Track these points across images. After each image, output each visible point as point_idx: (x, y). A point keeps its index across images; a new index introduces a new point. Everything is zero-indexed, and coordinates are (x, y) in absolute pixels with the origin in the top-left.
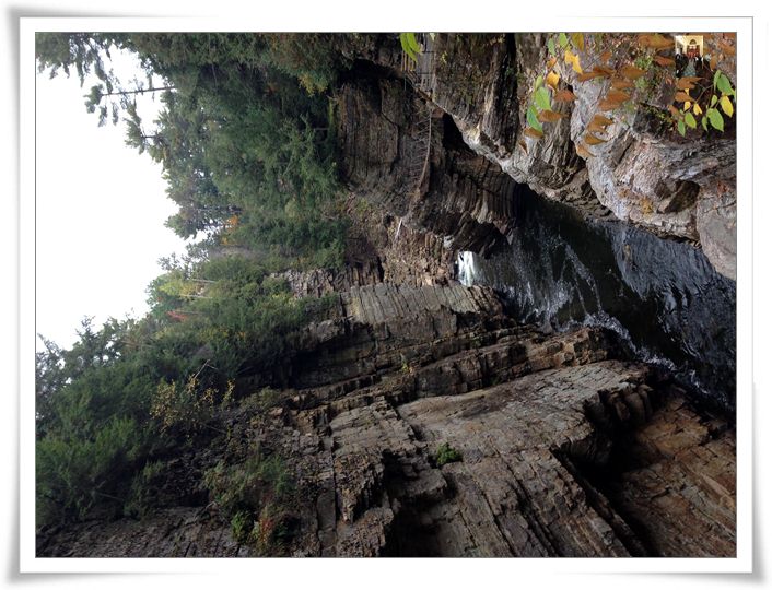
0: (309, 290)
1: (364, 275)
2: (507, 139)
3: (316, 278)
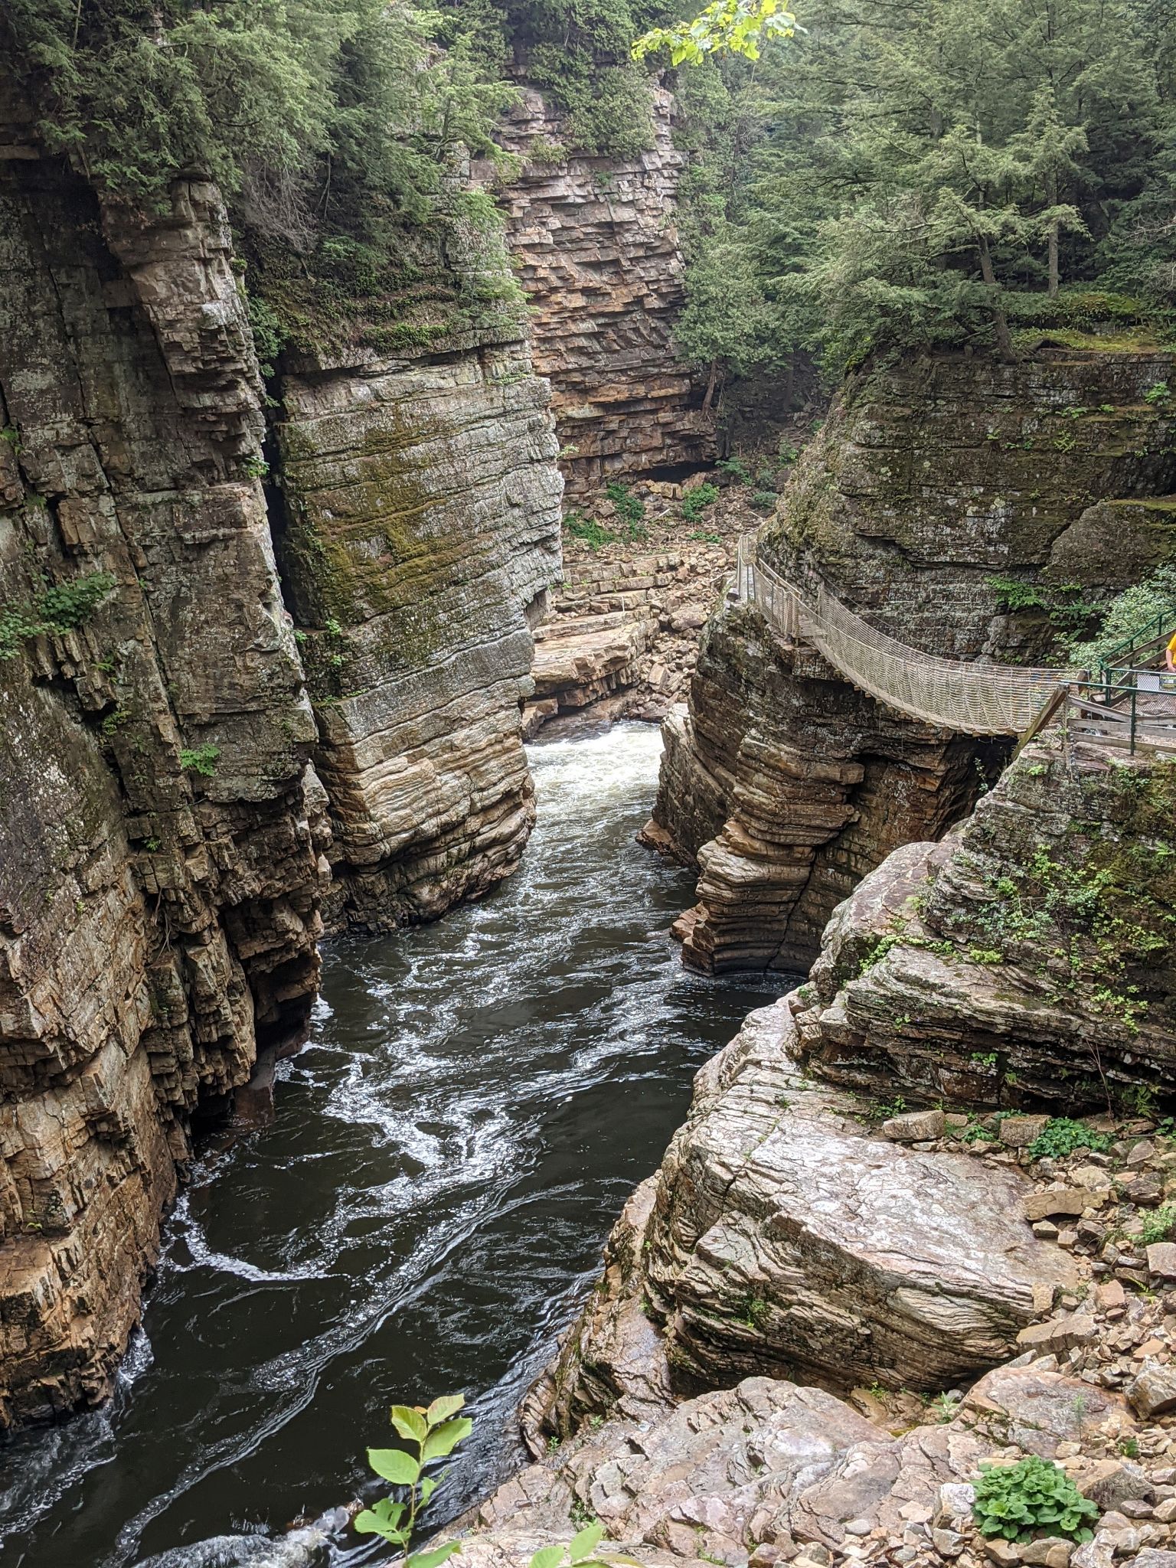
0: (611, 229)
1: (665, 416)
2: (846, 1051)
3: (653, 251)
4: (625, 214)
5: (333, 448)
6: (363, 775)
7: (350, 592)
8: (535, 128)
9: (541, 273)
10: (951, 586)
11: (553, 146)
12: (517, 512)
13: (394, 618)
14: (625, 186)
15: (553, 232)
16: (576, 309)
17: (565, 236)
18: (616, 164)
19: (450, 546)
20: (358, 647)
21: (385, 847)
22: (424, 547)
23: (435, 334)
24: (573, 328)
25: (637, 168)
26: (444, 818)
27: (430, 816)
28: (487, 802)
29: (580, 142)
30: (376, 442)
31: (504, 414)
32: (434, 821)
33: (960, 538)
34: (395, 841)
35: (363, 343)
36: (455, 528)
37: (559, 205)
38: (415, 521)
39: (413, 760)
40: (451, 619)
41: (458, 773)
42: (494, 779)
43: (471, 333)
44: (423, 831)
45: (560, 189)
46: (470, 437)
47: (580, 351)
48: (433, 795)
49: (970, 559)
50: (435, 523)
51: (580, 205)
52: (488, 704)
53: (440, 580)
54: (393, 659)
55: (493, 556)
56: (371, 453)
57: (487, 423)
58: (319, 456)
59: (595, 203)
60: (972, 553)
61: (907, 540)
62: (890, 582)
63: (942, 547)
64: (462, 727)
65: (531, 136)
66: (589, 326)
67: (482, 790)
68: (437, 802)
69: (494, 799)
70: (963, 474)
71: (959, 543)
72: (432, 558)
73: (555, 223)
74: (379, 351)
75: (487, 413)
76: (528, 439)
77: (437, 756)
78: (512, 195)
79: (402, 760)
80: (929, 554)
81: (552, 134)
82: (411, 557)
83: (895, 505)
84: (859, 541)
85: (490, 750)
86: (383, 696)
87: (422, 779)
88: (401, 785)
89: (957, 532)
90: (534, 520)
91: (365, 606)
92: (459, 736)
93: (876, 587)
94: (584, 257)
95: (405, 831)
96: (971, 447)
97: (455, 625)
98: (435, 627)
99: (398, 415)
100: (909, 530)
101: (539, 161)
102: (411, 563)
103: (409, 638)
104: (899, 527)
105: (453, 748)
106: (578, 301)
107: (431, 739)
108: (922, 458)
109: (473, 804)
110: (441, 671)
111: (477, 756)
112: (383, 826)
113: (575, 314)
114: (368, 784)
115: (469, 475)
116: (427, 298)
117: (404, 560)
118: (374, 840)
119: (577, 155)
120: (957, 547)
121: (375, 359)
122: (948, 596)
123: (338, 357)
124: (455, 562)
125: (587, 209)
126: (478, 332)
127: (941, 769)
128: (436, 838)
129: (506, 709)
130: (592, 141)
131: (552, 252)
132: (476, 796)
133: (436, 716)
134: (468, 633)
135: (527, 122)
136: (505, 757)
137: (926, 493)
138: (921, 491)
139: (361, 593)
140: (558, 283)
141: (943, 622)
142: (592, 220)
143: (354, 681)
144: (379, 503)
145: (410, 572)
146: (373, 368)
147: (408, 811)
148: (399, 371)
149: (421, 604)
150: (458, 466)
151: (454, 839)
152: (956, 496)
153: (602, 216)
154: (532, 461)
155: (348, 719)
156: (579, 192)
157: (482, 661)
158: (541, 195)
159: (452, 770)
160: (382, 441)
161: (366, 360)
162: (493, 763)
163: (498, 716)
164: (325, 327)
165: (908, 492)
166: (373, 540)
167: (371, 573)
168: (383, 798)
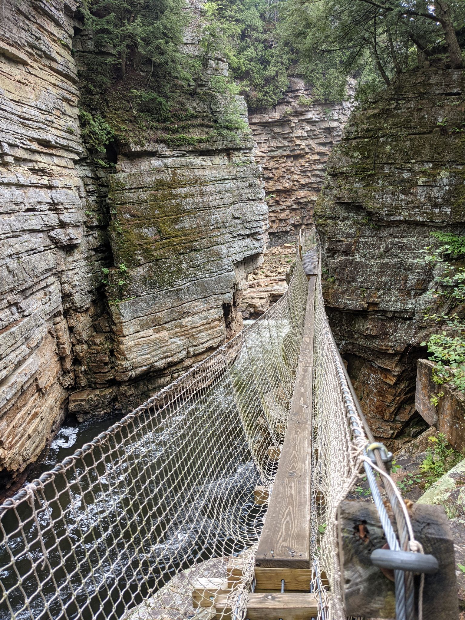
4: (335, 124)
5: (135, 186)
6: (126, 338)
7: (134, 252)
8: (300, 93)
9: (302, 147)
10: (405, 240)
11: (307, 99)
12: (237, 221)
13: (156, 265)
14: (335, 114)
15: (307, 132)
16: (315, 160)
17: (311, 133)
18: (332, 106)
19: (194, 234)
20: (133, 278)
21: (132, 374)
22: (179, 233)
23: (200, 141)
24: (314, 167)
25: (341, 107)
26: (170, 359)
27: (162, 359)
28: (197, 352)
29: (317, 97)
30: (160, 185)
31: (236, 178)
32: (164, 361)
33: (412, 202)
34: (138, 371)
35: (159, 141)
36: (199, 226)
37: (309, 121)
38: (176, 221)
39: (158, 331)
40: (190, 266)
41: (182, 338)
42: (203, 341)
43: (221, 143)
44: (156, 366)
45: (310, 115)
46: (215, 187)
47: (317, 176)
48: (165, 348)
49: (419, 218)
50: (187, 223)
51: (318, 122)
52: (205, 306)
53: (186, 248)
54: (152, 284)
55: (219, 239)
56: (157, 190)
57: (226, 182)
58: (126, 189)
59: (324, 120)
60: (421, 214)
61: (371, 205)
62: (360, 237)
63: (398, 210)
64: (188, 316)
65: (299, 96)
66: (320, 166)
67: (195, 346)
68: (167, 352)
69: (201, 351)
70: (417, 154)
71: (410, 206)
72: (183, 238)
73: (308, 128)
74: (169, 146)
75: (227, 177)
76: (248, 190)
77: (172, 329)
78: (291, 118)
79: (150, 331)
80: (387, 215)
81: (307, 95)
82: (171, 237)
83: (363, 180)
84: (337, 207)
85: (203, 327)
86: (145, 301)
87: (161, 340)
88: (147, 344)
89: (410, 198)
90: (247, 225)
91: (142, 258)
92: (185, 321)
93: (349, 240)
94: (319, 141)
95: (145, 366)
96: (424, 133)
97: (191, 269)
98: (179, 269)
99: (175, 174)
100: (372, 198)
101: (301, 105)
102: (170, 240)
103: (163, 274)
104: (365, 196)
105: (181, 326)
106: (316, 157)
107: (169, 322)
108: (385, 143)
109: (188, 353)
110: (180, 290)
111: (195, 330)
112: (133, 363)
113: (315, 162)
114: (128, 343)
115: (210, 203)
116: (198, 126)
117: (167, 238)
118: (126, 370)
119: (316, 103)
120: (409, 209)
121: (166, 149)
122: (402, 247)
123: (142, 146)
124: (196, 241)
125: (320, 123)
126: (225, 143)
127: (397, 371)
128: (165, 369)
129: (215, 308)
130: (322, 97)
131: (306, 139)
132: (191, 349)
133: (174, 311)
134: (197, 273)
135: (297, 90)
136: (211, 331)
137: (387, 169)
138: (383, 168)
139: (139, 252)
140: (309, 151)
141: (400, 266)
142: (322, 127)
143: (128, 293)
144: (156, 212)
145: (169, 244)
146: (163, 153)
147: (148, 356)
148: (181, 156)
149: (173, 259)
150: (205, 199)
151: (176, 369)
152: (410, 170)
153: (326, 125)
154: (249, 200)
155: (122, 311)
156: (317, 116)
157: (204, 286)
158: (302, 118)
159: (180, 336)
160: (164, 184)
161: (160, 149)
162: (203, 333)
163: (209, 312)
164: (137, 133)
165: (374, 169)
166: (150, 229)
167: (147, 244)
168: (136, 349)
